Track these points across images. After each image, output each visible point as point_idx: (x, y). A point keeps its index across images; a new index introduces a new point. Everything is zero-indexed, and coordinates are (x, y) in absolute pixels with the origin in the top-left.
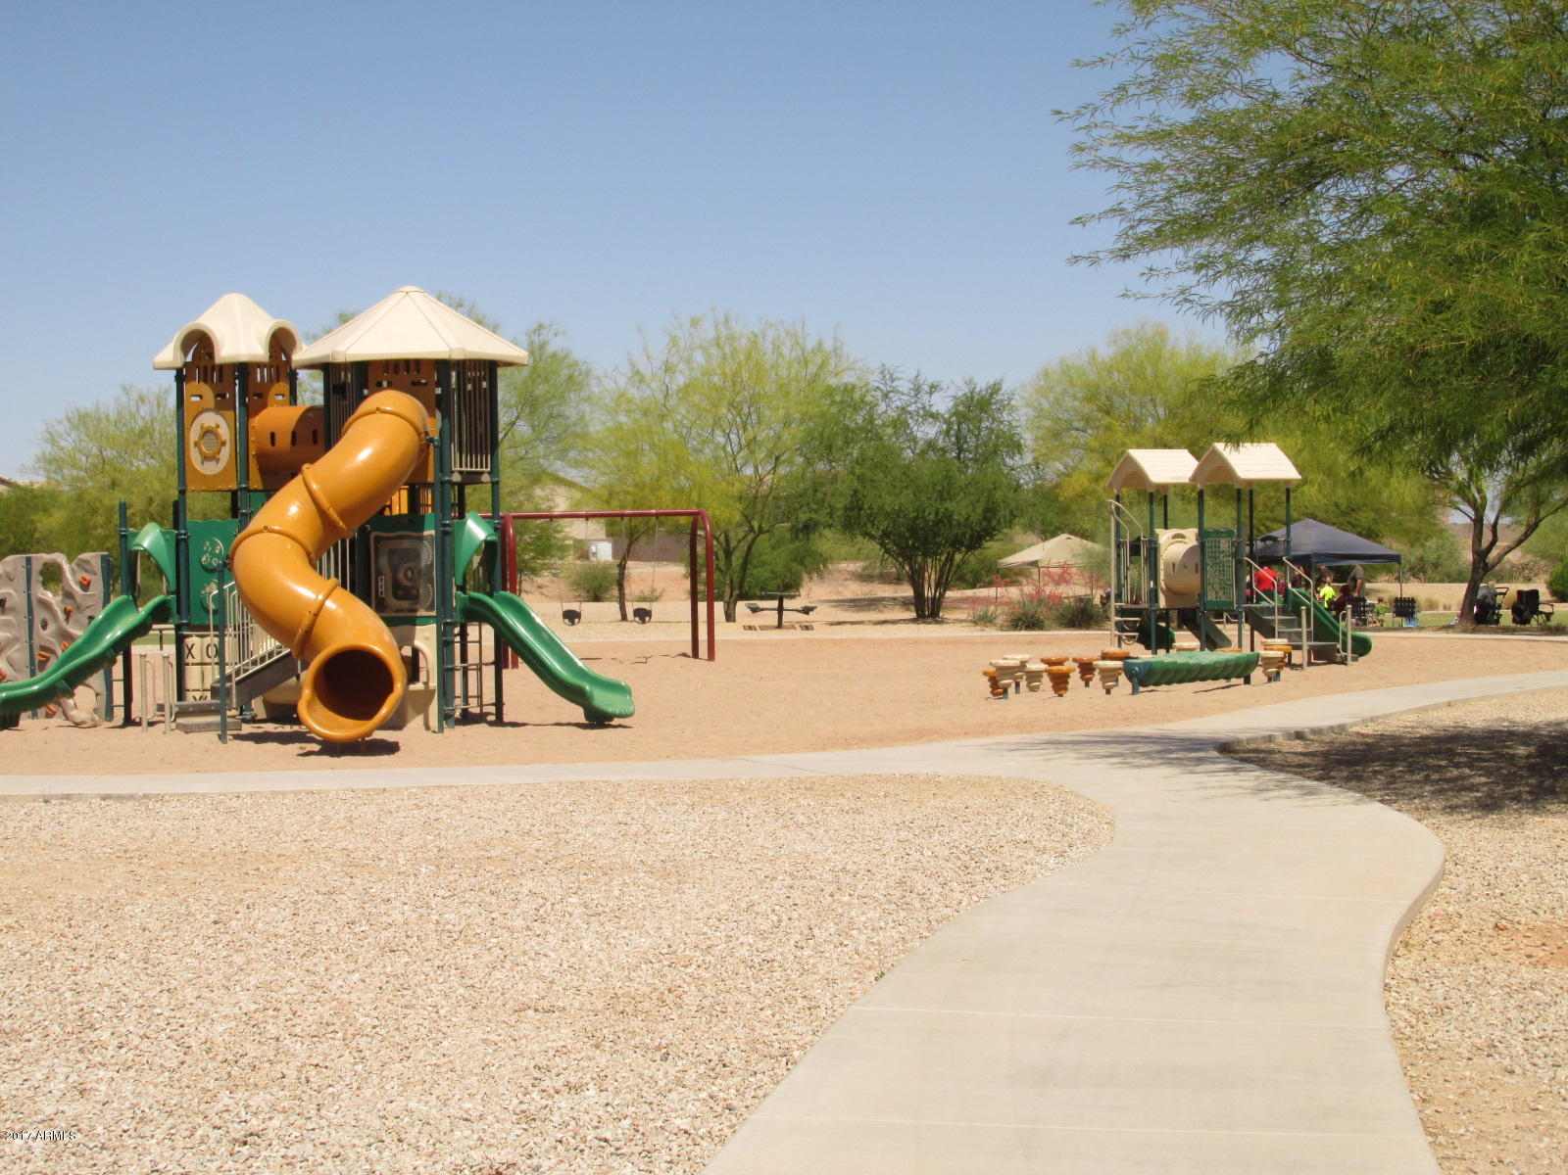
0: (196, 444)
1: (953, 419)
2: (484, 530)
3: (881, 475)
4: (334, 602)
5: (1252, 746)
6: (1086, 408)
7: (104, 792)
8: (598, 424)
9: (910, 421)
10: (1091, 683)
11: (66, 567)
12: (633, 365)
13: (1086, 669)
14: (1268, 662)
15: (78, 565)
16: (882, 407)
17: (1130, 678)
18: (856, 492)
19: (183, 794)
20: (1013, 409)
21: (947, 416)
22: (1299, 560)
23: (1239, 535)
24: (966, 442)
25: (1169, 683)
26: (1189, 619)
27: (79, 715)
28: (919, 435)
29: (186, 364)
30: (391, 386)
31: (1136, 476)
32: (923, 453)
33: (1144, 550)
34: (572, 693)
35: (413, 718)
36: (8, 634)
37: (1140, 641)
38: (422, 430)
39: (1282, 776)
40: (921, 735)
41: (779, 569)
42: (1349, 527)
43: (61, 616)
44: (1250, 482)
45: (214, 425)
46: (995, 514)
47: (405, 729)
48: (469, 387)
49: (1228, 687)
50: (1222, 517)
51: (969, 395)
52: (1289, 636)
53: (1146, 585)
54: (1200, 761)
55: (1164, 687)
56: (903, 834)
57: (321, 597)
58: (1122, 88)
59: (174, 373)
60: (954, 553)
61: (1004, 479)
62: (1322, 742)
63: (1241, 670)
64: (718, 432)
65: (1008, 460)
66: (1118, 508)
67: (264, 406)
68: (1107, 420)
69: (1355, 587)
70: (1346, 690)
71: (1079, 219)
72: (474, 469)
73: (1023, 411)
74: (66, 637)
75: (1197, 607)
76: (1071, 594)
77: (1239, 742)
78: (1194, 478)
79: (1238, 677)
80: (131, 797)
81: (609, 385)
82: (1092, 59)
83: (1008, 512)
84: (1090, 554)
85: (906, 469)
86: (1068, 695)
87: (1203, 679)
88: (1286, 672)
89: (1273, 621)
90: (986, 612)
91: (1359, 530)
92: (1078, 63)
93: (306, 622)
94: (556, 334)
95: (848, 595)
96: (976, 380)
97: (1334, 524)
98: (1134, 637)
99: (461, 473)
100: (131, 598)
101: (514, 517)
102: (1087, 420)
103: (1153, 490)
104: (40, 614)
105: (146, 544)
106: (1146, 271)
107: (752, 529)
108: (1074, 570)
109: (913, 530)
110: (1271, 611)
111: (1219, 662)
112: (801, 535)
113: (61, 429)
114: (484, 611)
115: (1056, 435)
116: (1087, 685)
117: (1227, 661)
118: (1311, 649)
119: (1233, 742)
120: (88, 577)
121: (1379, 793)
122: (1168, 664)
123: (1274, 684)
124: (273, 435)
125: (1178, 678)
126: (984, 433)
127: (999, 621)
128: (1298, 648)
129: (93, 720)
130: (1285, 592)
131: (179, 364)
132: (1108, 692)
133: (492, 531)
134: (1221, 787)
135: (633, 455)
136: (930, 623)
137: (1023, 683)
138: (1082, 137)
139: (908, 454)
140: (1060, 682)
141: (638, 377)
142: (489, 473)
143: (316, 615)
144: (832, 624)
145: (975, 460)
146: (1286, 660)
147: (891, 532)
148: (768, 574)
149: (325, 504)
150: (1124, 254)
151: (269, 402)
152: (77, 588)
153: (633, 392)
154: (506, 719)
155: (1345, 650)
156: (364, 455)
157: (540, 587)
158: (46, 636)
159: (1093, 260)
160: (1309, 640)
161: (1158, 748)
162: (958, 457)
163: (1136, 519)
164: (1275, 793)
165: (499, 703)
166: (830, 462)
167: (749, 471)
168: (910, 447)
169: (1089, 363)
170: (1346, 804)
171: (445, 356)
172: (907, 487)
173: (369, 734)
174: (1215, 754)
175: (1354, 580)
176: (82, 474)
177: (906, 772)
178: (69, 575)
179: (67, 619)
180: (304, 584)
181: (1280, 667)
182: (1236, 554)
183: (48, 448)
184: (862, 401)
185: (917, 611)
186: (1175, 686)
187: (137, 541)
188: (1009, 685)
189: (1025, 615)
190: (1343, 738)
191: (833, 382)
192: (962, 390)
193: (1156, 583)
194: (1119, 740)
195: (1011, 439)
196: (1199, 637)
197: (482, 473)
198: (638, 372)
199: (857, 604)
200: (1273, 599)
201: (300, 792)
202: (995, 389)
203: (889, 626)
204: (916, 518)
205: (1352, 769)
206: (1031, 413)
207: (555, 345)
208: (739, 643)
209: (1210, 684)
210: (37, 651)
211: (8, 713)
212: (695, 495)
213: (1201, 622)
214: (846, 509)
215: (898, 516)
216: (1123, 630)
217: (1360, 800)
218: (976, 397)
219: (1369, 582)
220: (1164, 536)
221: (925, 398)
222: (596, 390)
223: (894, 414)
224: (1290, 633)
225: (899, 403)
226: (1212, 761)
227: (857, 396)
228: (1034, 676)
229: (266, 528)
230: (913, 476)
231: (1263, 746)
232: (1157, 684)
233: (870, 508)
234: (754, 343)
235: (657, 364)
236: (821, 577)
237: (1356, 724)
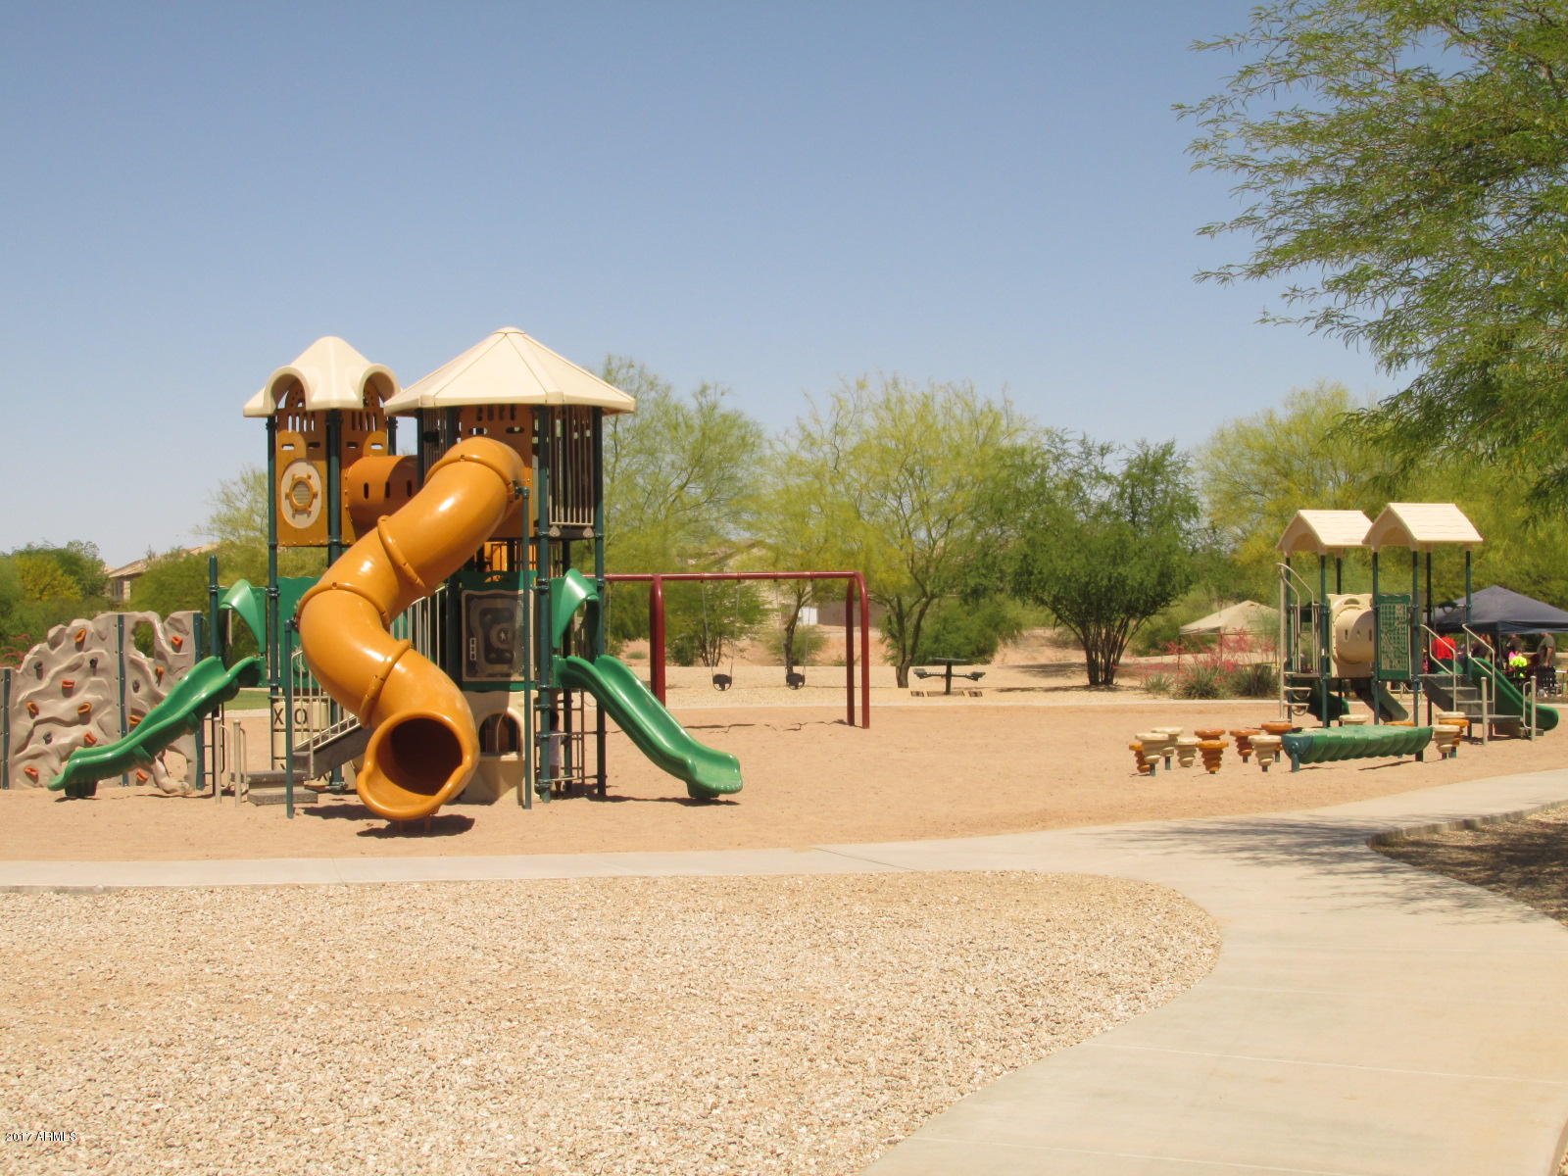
0: (288, 496)
1: (1127, 482)
2: (584, 588)
3: (1053, 539)
4: (404, 665)
5: (1411, 838)
6: (1264, 470)
7: (58, 884)
8: (769, 485)
9: (1083, 484)
10: (1249, 758)
11: (158, 626)
12: (803, 429)
13: (1244, 743)
14: (1442, 737)
15: (170, 624)
16: (1053, 470)
17: (1289, 754)
18: (1026, 556)
19: (149, 888)
20: (1189, 471)
21: (1120, 478)
22: (1479, 629)
23: (1415, 601)
24: (1140, 505)
25: (1333, 759)
26: (1364, 689)
27: (169, 782)
28: (1093, 498)
29: (278, 411)
30: (480, 432)
31: (1306, 538)
32: (1096, 517)
33: (1316, 616)
34: (674, 766)
35: (506, 791)
36: (100, 697)
37: (1311, 711)
38: (511, 479)
39: (1438, 879)
40: (1041, 820)
41: (973, 635)
42: (1541, 596)
43: (153, 678)
44: (1428, 545)
45: (305, 476)
46: (1170, 579)
47: (496, 804)
48: (576, 435)
49: (1398, 764)
50: (1398, 581)
51: (1142, 456)
52: (1468, 709)
53: (1318, 652)
54: (1344, 857)
55: (1327, 764)
56: (955, 960)
57: (390, 659)
58: (1249, 71)
59: (266, 420)
60: (1128, 619)
61: (1180, 544)
62: (1495, 833)
63: (1412, 746)
64: (890, 495)
65: (1184, 524)
66: (1288, 574)
67: (359, 456)
68: (1286, 483)
69: (1545, 655)
70: (1528, 770)
71: (1209, 228)
72: (575, 523)
73: (1199, 474)
74: (156, 698)
75: (1372, 677)
76: (1247, 662)
77: (1398, 832)
78: (1367, 540)
79: (1409, 753)
80: (90, 891)
81: (780, 448)
82: (1218, 40)
83: (1183, 577)
84: (1265, 620)
85: (1078, 534)
86: (1222, 771)
87: (1371, 755)
88: (1463, 747)
89: (1452, 692)
90: (1160, 680)
91: (1551, 598)
92: (1200, 46)
93: (373, 687)
94: (722, 394)
95: (1043, 661)
96: (1148, 442)
97: (1525, 593)
98: (1304, 708)
99: (558, 526)
100: (220, 659)
101: (664, 579)
102: (1265, 484)
103: (1325, 554)
104: (132, 676)
105: (235, 602)
106: (1289, 292)
107: (925, 594)
108: (1249, 637)
109: (1085, 594)
110: (1449, 681)
111: (1388, 737)
112: (970, 599)
113: (235, 489)
114: (583, 677)
115: (1233, 498)
116: (1245, 760)
117: (1396, 735)
118: (1492, 722)
119: (1390, 834)
120: (180, 636)
121: (1555, 902)
122: (1332, 738)
123: (1449, 761)
124: (366, 487)
125: (1343, 754)
126: (1159, 495)
127: (1173, 689)
128: (1479, 721)
129: (183, 788)
130: (1464, 661)
131: (270, 411)
132: (1265, 769)
133: (594, 590)
134: (1364, 894)
135: (802, 517)
136: (1103, 690)
137: (1174, 758)
138: (1206, 134)
139: (1081, 517)
140: (1212, 758)
141: (809, 440)
142: (593, 528)
143: (384, 680)
144: (1002, 690)
145: (1150, 524)
146: (1465, 733)
147: (1063, 598)
148: (962, 640)
149: (401, 559)
150: (1261, 270)
151: (364, 453)
152: (168, 649)
153: (805, 455)
154: (609, 792)
155: (1529, 723)
156: (447, 505)
157: (741, 651)
158: (137, 698)
159: (1224, 277)
160: (1489, 712)
161: (1300, 840)
162: (1132, 521)
163: (1308, 586)
164: (1426, 904)
165: (601, 774)
166: (1002, 525)
167: (922, 534)
168: (1083, 511)
169: (1267, 425)
170: (1510, 920)
171: (541, 401)
172: (1078, 551)
173: (436, 809)
174: (1363, 848)
175: (1545, 648)
176: (258, 534)
177: (998, 869)
178: (160, 635)
179: (159, 681)
180: (375, 647)
181: (1457, 743)
182: (1412, 621)
183: (224, 509)
184: (1033, 464)
185: (1090, 677)
186: (1340, 763)
187: (225, 599)
188: (1157, 761)
189: (1198, 682)
190: (1520, 828)
191: (1005, 443)
192: (1136, 453)
193: (1328, 650)
194: (1257, 830)
195: (1187, 502)
196: (1372, 707)
197: (584, 528)
198: (809, 435)
199: (1045, 670)
200: (1452, 670)
201: (283, 887)
202: (1168, 450)
203: (1061, 694)
204: (1087, 584)
205: (1526, 870)
206: (1207, 475)
207: (727, 405)
208: (899, 710)
209: (1377, 761)
210: (128, 715)
211: (83, 781)
212: (861, 557)
213: (1375, 692)
214: (1016, 574)
215: (1069, 580)
216: (1293, 700)
217: (1530, 915)
218: (1151, 459)
219: (1562, 651)
220: (1336, 602)
221: (1097, 460)
222: (768, 452)
223: (1066, 477)
224: (1470, 705)
225: (1070, 466)
226: (1358, 857)
227: (1027, 459)
228: (1186, 751)
229: (335, 584)
230: (1084, 540)
231: (1425, 837)
232: (1319, 761)
233: (1040, 573)
234: (926, 403)
235: (828, 427)
236: (1015, 642)
237: (1534, 811)
